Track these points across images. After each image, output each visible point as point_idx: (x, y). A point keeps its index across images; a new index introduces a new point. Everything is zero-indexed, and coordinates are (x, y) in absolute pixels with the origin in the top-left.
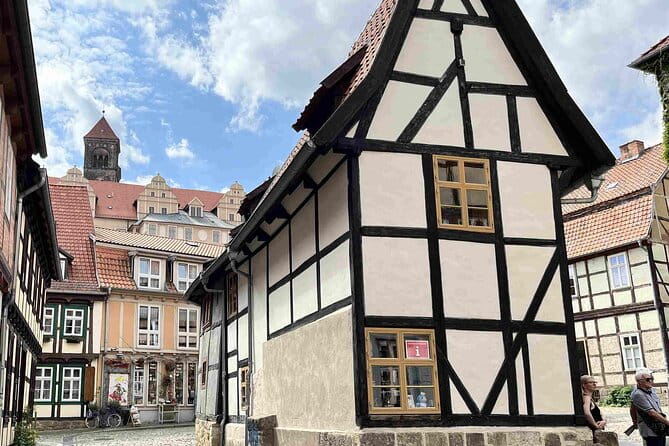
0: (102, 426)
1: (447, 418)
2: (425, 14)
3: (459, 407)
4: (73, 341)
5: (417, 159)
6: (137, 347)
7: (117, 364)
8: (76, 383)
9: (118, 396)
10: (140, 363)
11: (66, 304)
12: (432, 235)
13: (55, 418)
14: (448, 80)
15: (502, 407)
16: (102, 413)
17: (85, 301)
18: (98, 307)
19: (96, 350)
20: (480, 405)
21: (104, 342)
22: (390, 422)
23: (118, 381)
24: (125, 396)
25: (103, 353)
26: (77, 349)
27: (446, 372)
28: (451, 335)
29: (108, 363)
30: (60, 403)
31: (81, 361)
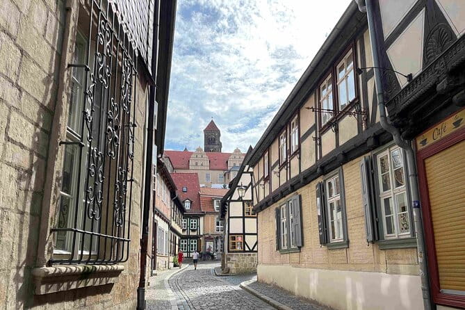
0: (204, 260)
1: (245, 251)
2: (245, 172)
3: (247, 249)
4: (193, 231)
5: (242, 203)
6: (216, 232)
7: (209, 239)
8: (195, 245)
9: (209, 249)
10: (217, 238)
11: (191, 218)
12: (244, 217)
13: (188, 257)
14: (249, 186)
15: (255, 249)
16: (204, 255)
17: (197, 217)
18: (202, 219)
19: (201, 234)
20: (251, 249)
21: (204, 231)
22: (233, 252)
23: (210, 244)
24: (212, 250)
25: (204, 235)
26: (195, 234)
27: (245, 243)
28: (246, 236)
29: (205, 238)
30: (190, 252)
31: (197, 237)
